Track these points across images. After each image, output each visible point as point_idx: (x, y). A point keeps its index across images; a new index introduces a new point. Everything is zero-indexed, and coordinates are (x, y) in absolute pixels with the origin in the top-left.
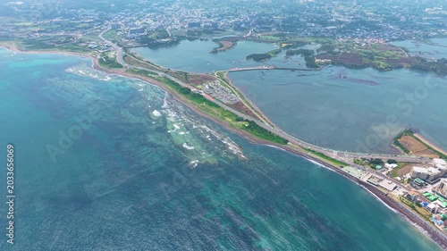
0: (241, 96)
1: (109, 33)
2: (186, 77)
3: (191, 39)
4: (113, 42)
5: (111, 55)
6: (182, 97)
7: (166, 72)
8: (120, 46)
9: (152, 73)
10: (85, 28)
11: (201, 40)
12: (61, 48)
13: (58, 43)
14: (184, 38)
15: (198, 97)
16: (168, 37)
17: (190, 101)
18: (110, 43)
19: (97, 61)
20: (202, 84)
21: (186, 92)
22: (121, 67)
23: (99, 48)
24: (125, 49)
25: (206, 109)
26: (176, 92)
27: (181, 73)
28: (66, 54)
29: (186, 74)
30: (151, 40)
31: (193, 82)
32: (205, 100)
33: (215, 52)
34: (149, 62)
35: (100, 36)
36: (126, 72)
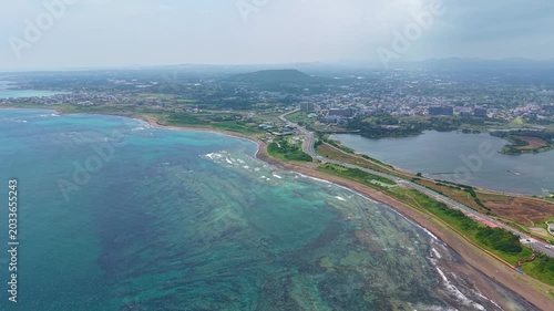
1: (296, 115)
2: (475, 199)
3: (440, 129)
4: (300, 124)
5: (292, 141)
8: (311, 130)
9: (379, 178)
10: (263, 108)
11: (466, 131)
12: (215, 126)
13: (216, 120)
14: (429, 127)
16: (397, 123)
18: (294, 125)
19: (265, 147)
20: (540, 223)
22: (309, 159)
23: (275, 128)
24: (320, 134)
27: (455, 186)
28: (219, 133)
29: (470, 190)
30: (367, 124)
31: (505, 212)
34: (367, 158)
35: (281, 117)
36: (320, 169)
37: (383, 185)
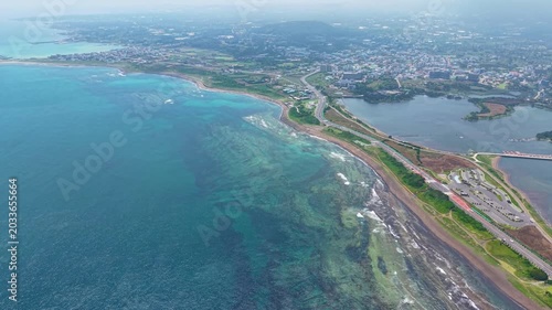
0: (534, 215)
1: (316, 76)
2: (418, 155)
3: (431, 95)
4: (317, 88)
5: (308, 105)
6: (406, 191)
7: (384, 141)
8: (325, 94)
9: (361, 139)
10: (288, 68)
11: (449, 97)
12: (250, 89)
13: (249, 82)
14: (421, 92)
15: (437, 197)
16: (396, 87)
17: (420, 203)
18: (312, 89)
19: (288, 111)
20: (447, 171)
21: (416, 183)
22: (318, 123)
23: (296, 93)
24: (330, 99)
25: (453, 229)
26: (396, 179)
27: (410, 146)
28: (253, 97)
29: (418, 149)
30: (371, 90)
31: (430, 164)
32: (453, 207)
33: (473, 118)
34: (360, 122)
35: (303, 79)
36: (323, 131)
37: (362, 144)
